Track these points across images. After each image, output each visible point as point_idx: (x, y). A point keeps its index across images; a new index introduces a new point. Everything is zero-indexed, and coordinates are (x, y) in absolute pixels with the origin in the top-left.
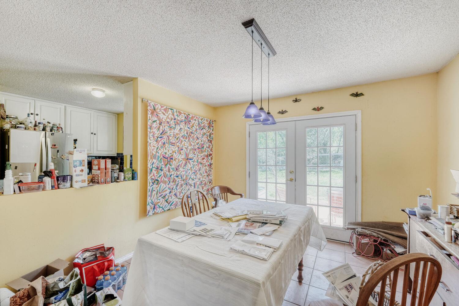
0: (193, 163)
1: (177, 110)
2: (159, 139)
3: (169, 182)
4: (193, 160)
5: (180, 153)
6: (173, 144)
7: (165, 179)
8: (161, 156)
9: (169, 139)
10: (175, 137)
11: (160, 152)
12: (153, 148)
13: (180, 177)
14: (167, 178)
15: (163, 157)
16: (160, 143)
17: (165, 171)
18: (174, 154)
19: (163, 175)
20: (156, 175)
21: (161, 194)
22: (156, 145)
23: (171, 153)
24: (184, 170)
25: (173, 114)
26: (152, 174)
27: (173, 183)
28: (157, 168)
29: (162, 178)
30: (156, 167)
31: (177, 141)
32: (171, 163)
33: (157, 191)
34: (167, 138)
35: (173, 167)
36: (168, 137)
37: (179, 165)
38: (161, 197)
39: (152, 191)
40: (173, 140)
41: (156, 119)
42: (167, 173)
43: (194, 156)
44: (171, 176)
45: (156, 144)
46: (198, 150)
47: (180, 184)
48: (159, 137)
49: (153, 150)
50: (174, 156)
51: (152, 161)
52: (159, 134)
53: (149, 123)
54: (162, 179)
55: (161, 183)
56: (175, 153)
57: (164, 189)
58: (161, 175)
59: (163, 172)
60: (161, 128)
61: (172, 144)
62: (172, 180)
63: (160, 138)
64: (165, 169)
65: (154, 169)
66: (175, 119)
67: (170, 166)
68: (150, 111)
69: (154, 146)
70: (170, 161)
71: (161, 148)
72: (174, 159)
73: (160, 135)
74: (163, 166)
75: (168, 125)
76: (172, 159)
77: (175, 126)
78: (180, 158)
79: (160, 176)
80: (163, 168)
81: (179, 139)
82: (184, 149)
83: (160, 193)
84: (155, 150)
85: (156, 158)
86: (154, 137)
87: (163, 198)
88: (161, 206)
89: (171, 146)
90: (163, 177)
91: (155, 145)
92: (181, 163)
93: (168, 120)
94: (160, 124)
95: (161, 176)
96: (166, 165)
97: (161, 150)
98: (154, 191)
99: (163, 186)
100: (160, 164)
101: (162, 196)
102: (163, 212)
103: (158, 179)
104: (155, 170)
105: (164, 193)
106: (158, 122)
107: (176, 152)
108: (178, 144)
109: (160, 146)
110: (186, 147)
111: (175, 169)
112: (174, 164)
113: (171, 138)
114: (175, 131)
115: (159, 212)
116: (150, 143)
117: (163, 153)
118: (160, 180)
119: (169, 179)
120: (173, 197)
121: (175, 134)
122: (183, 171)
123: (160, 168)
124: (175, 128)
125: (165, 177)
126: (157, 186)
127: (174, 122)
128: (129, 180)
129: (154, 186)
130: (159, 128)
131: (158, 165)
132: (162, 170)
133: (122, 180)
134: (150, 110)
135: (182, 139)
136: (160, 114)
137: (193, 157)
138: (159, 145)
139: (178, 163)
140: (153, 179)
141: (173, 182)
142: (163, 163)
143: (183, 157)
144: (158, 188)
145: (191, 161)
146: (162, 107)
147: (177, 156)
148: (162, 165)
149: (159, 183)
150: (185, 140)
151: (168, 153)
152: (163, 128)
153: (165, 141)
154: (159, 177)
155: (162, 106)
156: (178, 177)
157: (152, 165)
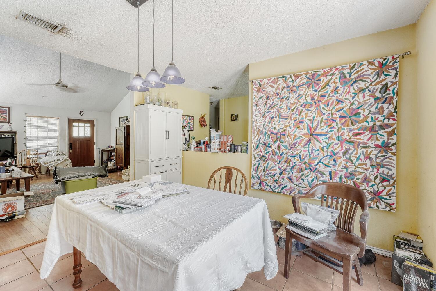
0: (326, 140)
1: (292, 75)
2: (266, 114)
3: (280, 161)
4: (328, 136)
5: (298, 127)
6: (286, 117)
7: (273, 157)
8: (269, 132)
9: (278, 113)
10: (289, 109)
11: (267, 128)
12: (259, 124)
13: (299, 158)
14: (276, 156)
15: (271, 132)
16: (268, 118)
17: (274, 148)
18: (288, 129)
19: (271, 152)
20: (263, 151)
21: (269, 172)
22: (263, 121)
23: (282, 129)
24: (306, 149)
25: (285, 82)
26: (259, 150)
27: (286, 164)
28: (265, 144)
29: (269, 155)
30: (263, 143)
31: (293, 113)
32: (282, 139)
33: (265, 167)
34: (276, 112)
35: (285, 144)
36: (278, 110)
37: (296, 142)
38: (269, 175)
39: (258, 166)
40: (284, 112)
41: (262, 95)
42: (277, 150)
43: (329, 130)
44: (281, 155)
45: (262, 120)
46: (340, 120)
47: (297, 167)
48: (266, 112)
49: (260, 126)
50: (287, 131)
51: (259, 137)
52: (266, 109)
53: (254, 101)
54: (270, 157)
55: (269, 161)
56: (290, 127)
57: (272, 168)
58: (269, 152)
59: (271, 149)
60: (269, 102)
61: (283, 118)
62: (284, 160)
63: (268, 113)
64: (273, 146)
65: (261, 145)
66: (288, 87)
67: (281, 144)
68: (256, 89)
69: (260, 123)
70: (280, 138)
71: (269, 124)
72: (287, 134)
73: (267, 109)
74: (271, 143)
75: (278, 97)
76: (284, 135)
77: (289, 95)
78: (297, 133)
79: (267, 153)
80: (271, 145)
81: (295, 110)
82: (306, 121)
83: (267, 170)
84: (262, 126)
85: (262, 134)
86: (260, 113)
87: (271, 176)
88: (269, 184)
89: (281, 120)
90: (272, 154)
91: (262, 122)
92: (299, 140)
93: (278, 91)
94: (266, 99)
95: (269, 153)
96: (274, 142)
97: (268, 126)
98: (261, 166)
99: (271, 164)
100: (267, 140)
101: (271, 174)
102: (271, 192)
103: (265, 155)
104: (262, 147)
105: (273, 172)
106: (265, 97)
107: (292, 126)
108: (293, 116)
109: (267, 122)
110: (311, 118)
111: (289, 148)
112: (287, 141)
113: (282, 111)
114: (289, 101)
115: (266, 190)
116: (256, 120)
117: (271, 129)
118: (267, 157)
119: (279, 158)
120: (286, 180)
121: (289, 104)
122: (305, 151)
123: (267, 145)
124: (289, 98)
125: (273, 154)
126: (264, 162)
127: (287, 90)
128: (244, 153)
129: (261, 162)
130: (266, 103)
131: (265, 141)
132: (270, 147)
133: (240, 152)
134: (256, 88)
135: (301, 108)
136: (267, 88)
137: (327, 132)
138: (266, 121)
139: (294, 140)
140: (260, 155)
141: (286, 162)
142: (270, 139)
143: (303, 132)
144: (266, 165)
145: (321, 138)
146: (269, 80)
147: (292, 131)
148: (270, 141)
149: (266, 160)
150: (309, 109)
151: (277, 128)
152: (270, 102)
153: (274, 115)
154: (266, 153)
155: (269, 78)
156: (293, 157)
157: (259, 140)
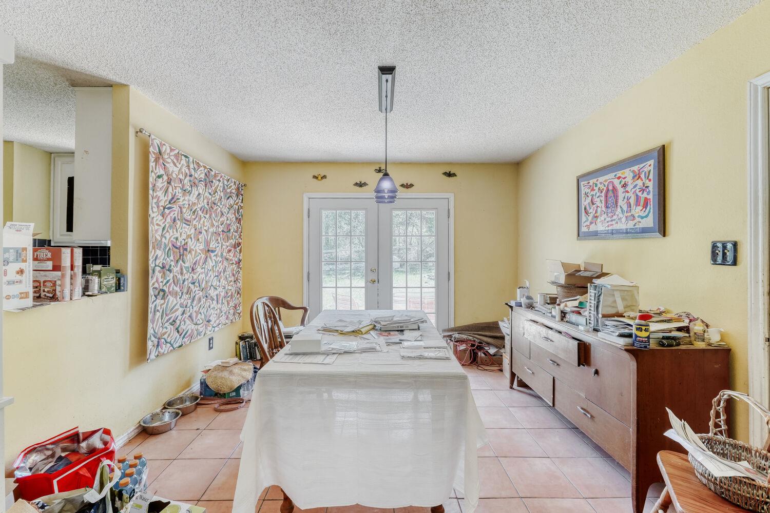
0: (215, 258)
1: (195, 160)
2: (167, 211)
3: (182, 293)
4: (216, 253)
5: (198, 240)
6: (188, 222)
7: (175, 288)
8: (170, 245)
9: (181, 213)
10: (191, 210)
11: (167, 235)
12: (157, 227)
13: (198, 285)
14: (178, 285)
15: (173, 245)
16: (168, 220)
17: (176, 273)
18: (189, 240)
19: (172, 280)
20: (160, 280)
21: (170, 316)
22: (161, 223)
23: (184, 240)
24: (203, 270)
25: (188, 166)
26: (155, 279)
27: (187, 296)
28: (163, 267)
29: (170, 285)
30: (161, 265)
31: (194, 217)
32: (185, 257)
33: (163, 310)
34: (178, 211)
35: (186, 265)
36: (180, 208)
37: (196, 261)
38: (168, 323)
39: (155, 312)
40: (188, 215)
41: (162, 172)
42: (179, 276)
43: (217, 245)
44: (184, 281)
45: (161, 220)
46: (223, 235)
47: (197, 296)
48: (167, 207)
49: (157, 231)
50: (188, 244)
51: (155, 253)
52: (166, 200)
53: (151, 180)
54: (171, 289)
55: (169, 296)
56: (191, 238)
57: (174, 307)
58: (170, 280)
59: (171, 275)
60: (170, 189)
61: (186, 222)
62: (185, 291)
63: (169, 208)
64: (175, 270)
65: (158, 269)
66: (191, 176)
67: (183, 264)
68: (154, 156)
69: (157, 225)
70: (183, 255)
71: (170, 229)
72: (188, 250)
73: (168, 203)
74: (173, 264)
75: (180, 185)
76: (186, 250)
77: (190, 189)
78: (197, 248)
79: (167, 282)
80: (172, 267)
81: (196, 213)
82: (204, 232)
83: (166, 315)
84: (160, 233)
85: (161, 247)
86: (158, 207)
87: (172, 324)
88: (169, 340)
89: (184, 225)
90: (173, 284)
91: (159, 223)
92: (198, 258)
93: (181, 176)
94: (168, 183)
95: (169, 284)
96: (177, 261)
97: (169, 233)
98: (158, 311)
99: (173, 301)
100: (168, 259)
101: (171, 321)
102: (171, 351)
103: (165, 288)
104: (160, 272)
105: (174, 314)
106: (165, 178)
107: (192, 236)
108: (194, 222)
109: (167, 225)
110: (206, 228)
111: (190, 269)
112: (189, 259)
113: (184, 210)
114: (190, 198)
115: (165, 353)
116: (153, 218)
117: (172, 239)
118: (167, 290)
119: (182, 289)
120: (188, 322)
121: (191, 203)
122: (202, 273)
123: (167, 267)
124: (191, 193)
125: (174, 284)
126: (162, 301)
127: (190, 181)
128: (109, 291)
129: (158, 301)
130: (167, 189)
131: (164, 262)
132: (170, 271)
133: (96, 292)
134: (154, 153)
135: (200, 213)
136: (169, 163)
137: (215, 248)
138: (166, 223)
139: (194, 258)
140: (156, 288)
141: (187, 294)
142: (172, 258)
143: (201, 247)
144: (164, 306)
145: (212, 254)
146: (172, 150)
147: (192, 245)
148: (170, 261)
149: (166, 295)
150: (205, 215)
151: (180, 239)
152: (173, 190)
153: (176, 215)
154: (166, 284)
155: (173, 148)
156: (194, 283)
157: (155, 260)
